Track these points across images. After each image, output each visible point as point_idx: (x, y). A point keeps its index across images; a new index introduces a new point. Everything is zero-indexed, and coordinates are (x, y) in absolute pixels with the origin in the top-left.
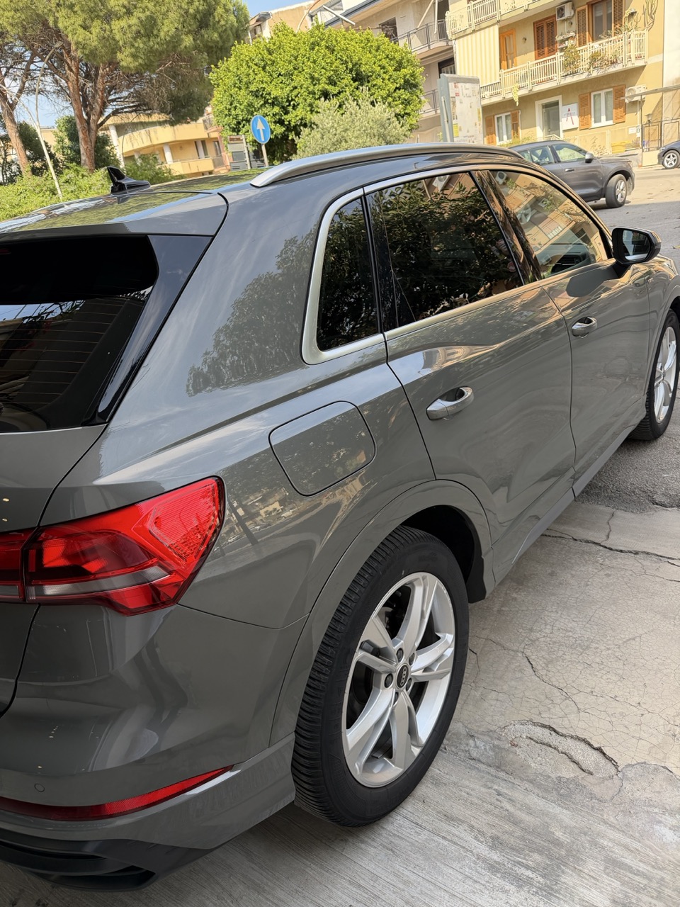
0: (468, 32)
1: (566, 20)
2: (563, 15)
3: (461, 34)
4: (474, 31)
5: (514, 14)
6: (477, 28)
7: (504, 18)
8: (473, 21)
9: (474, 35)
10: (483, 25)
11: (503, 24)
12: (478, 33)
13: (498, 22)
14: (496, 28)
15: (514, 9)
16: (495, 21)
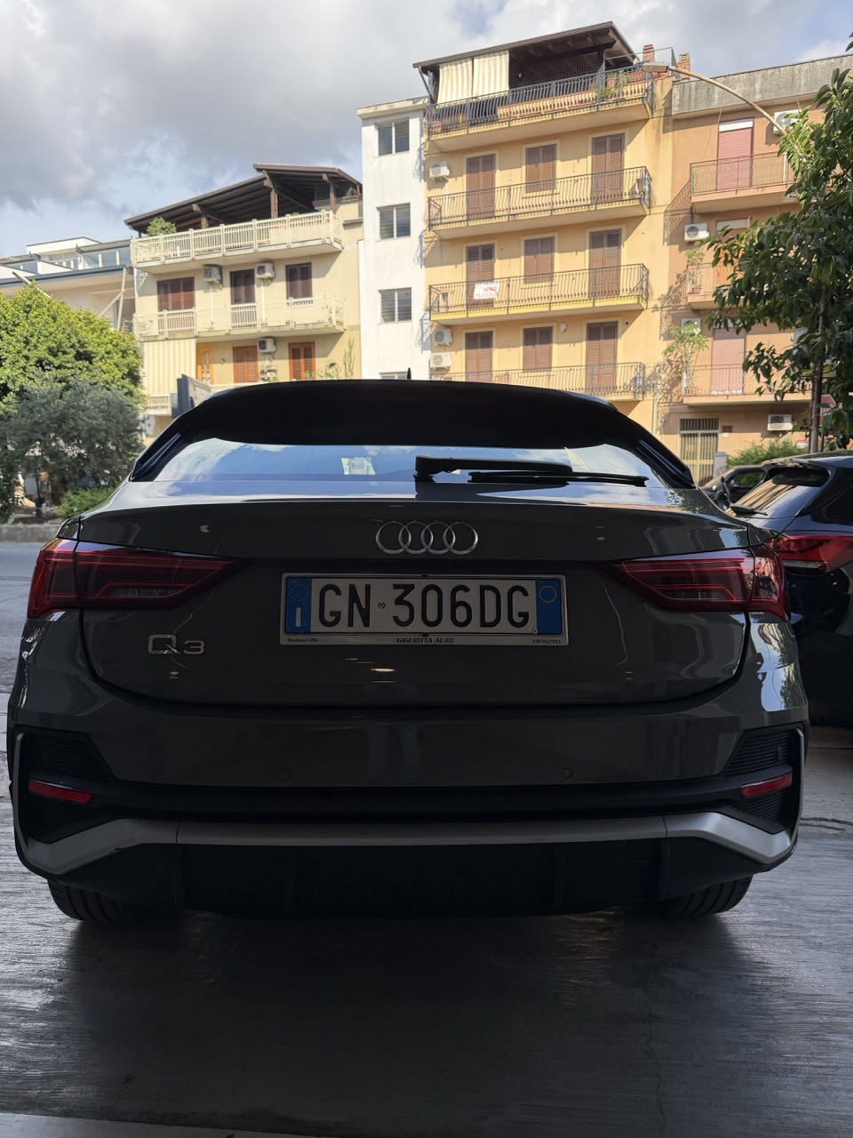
0: (161, 338)
1: (269, 353)
2: (264, 348)
3: (151, 339)
4: (167, 339)
5: (213, 334)
6: (171, 337)
7: (202, 335)
8: (166, 330)
9: (166, 342)
10: (178, 336)
11: (201, 340)
12: (171, 342)
13: (196, 337)
14: (193, 343)
15: (211, 330)
16: (192, 335)
